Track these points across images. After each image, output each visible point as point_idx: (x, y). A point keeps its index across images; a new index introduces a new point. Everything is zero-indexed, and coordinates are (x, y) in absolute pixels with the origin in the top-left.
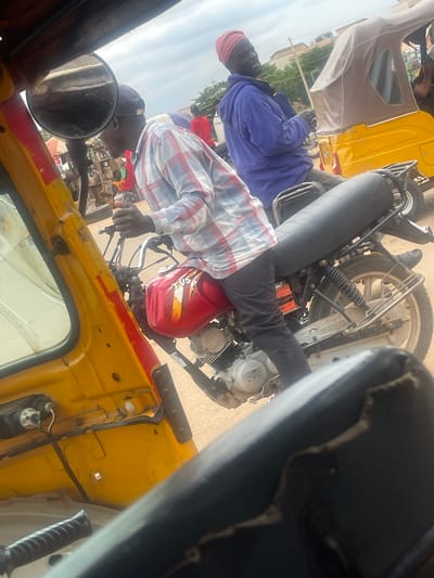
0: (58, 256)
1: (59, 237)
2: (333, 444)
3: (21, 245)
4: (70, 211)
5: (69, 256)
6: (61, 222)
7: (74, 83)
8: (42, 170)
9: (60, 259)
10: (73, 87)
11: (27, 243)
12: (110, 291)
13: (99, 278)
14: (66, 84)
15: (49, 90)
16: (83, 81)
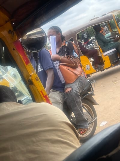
0: (30, 85)
1: (30, 80)
2: (110, 154)
3: (19, 82)
4: (33, 72)
5: (33, 85)
6: (31, 76)
7: (34, 36)
8: (25, 61)
9: (31, 86)
10: (34, 37)
11: (21, 82)
12: (44, 95)
13: (41, 92)
14: (32, 36)
15: (27, 38)
16: (37, 35)
